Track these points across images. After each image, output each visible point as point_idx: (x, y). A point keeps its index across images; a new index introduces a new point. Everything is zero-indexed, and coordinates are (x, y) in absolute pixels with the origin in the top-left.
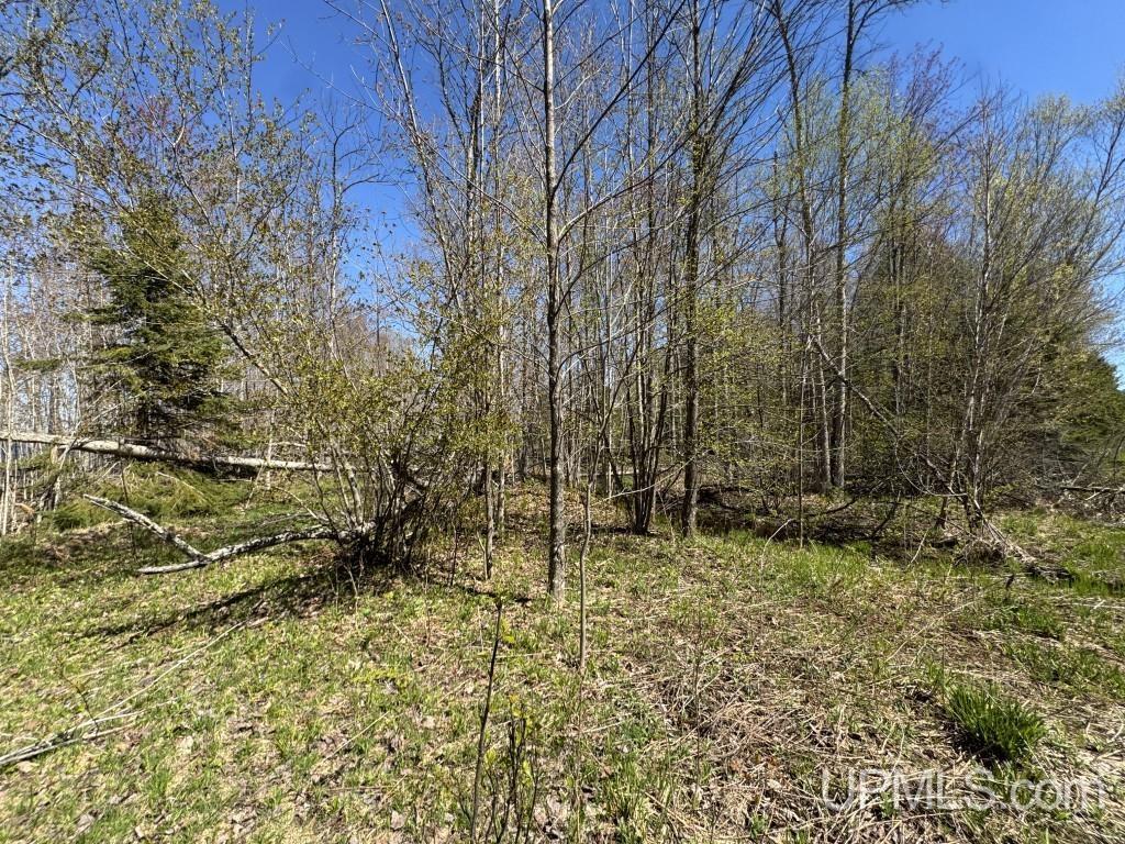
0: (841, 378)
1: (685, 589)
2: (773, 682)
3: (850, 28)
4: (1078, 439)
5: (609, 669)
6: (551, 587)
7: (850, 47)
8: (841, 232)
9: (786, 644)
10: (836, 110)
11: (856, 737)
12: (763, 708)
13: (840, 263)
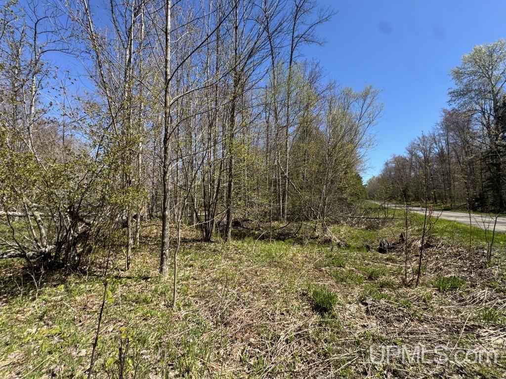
0: (286, 176)
1: (224, 264)
2: (255, 298)
3: (292, 44)
4: (352, 201)
5: (187, 305)
6: (161, 270)
7: (292, 52)
8: (288, 121)
9: (261, 282)
10: (287, 75)
11: (283, 314)
12: (250, 310)
13: (287, 133)
